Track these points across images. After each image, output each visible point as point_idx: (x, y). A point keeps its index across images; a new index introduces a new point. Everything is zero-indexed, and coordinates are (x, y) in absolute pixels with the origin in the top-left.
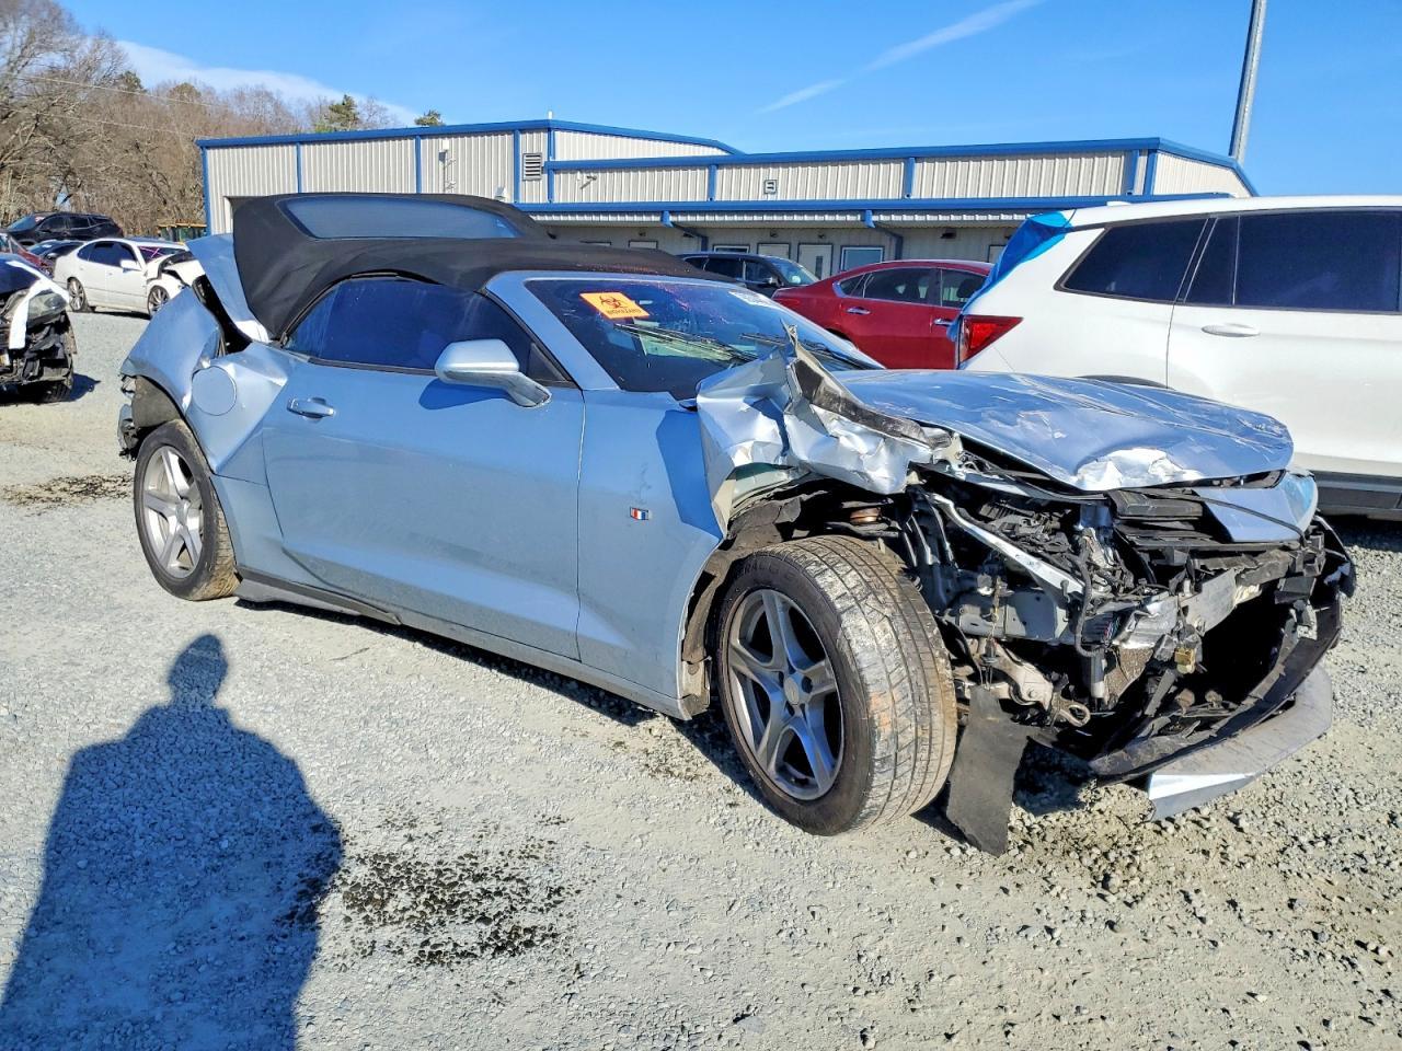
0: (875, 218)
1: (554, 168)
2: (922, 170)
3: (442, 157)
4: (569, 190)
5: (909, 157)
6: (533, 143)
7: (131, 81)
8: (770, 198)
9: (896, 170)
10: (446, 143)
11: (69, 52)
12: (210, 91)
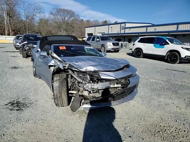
0: (171, 33)
1: (125, 28)
2: (180, 26)
3: (112, 27)
4: (127, 31)
5: (178, 24)
6: (123, 25)
7: (82, 20)
8: (155, 31)
9: (176, 26)
10: (112, 26)
11: (74, 17)
12: (91, 21)
